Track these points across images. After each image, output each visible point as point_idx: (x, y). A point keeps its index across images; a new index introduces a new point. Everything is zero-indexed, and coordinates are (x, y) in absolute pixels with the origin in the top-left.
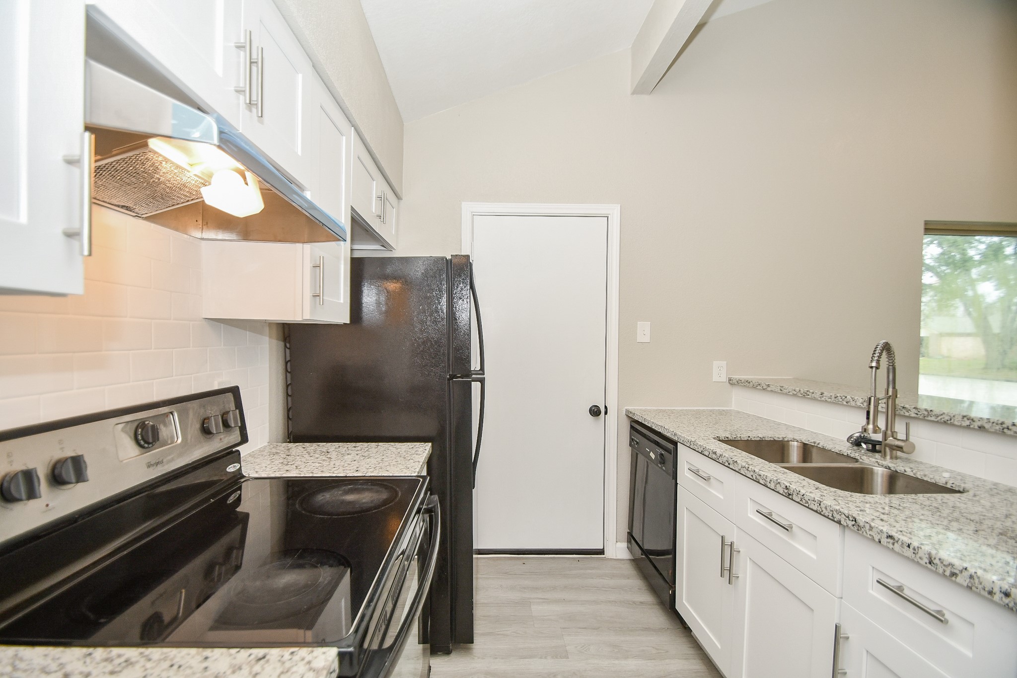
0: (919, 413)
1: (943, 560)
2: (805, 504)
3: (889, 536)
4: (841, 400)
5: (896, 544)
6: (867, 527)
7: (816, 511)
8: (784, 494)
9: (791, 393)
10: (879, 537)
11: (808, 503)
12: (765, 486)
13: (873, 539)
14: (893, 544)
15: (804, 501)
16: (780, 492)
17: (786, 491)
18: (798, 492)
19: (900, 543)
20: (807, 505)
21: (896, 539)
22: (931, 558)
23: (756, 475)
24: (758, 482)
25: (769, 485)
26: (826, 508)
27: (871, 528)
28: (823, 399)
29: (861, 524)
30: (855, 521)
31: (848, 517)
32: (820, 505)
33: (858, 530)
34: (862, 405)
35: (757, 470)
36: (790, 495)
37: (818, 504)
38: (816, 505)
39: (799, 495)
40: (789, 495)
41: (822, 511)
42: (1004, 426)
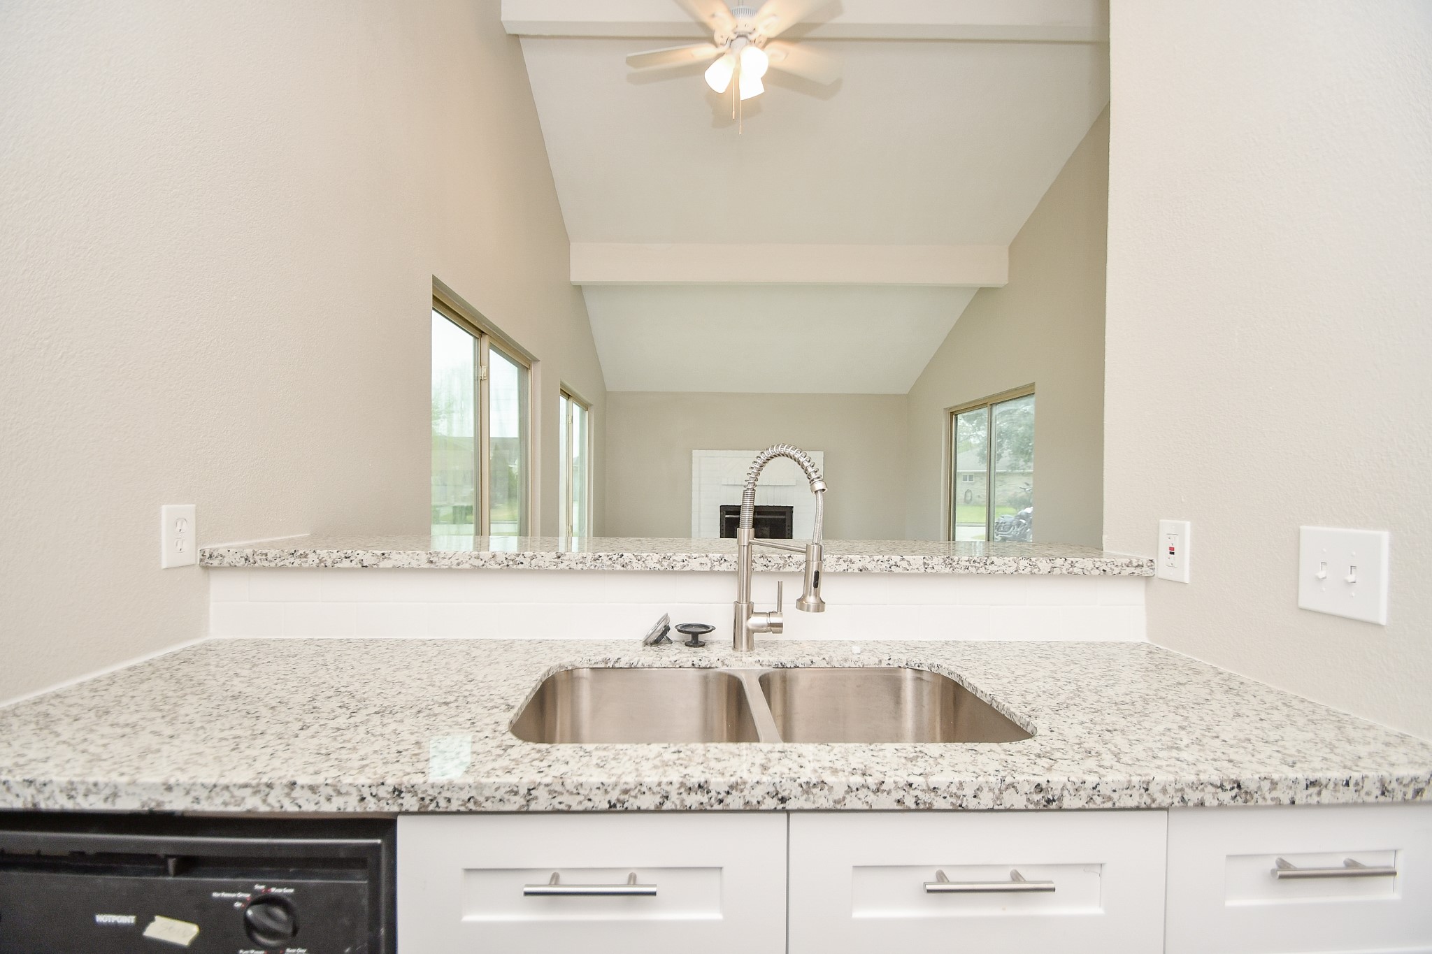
0: (769, 564)
1: (1403, 778)
2: (1101, 806)
3: (1311, 783)
4: (610, 562)
5: (1324, 792)
6: (1266, 785)
7: (1138, 809)
8: (1031, 807)
9: (467, 566)
10: (1291, 793)
11: (1110, 798)
12: (961, 809)
13: (1278, 804)
14: (1319, 793)
15: (1098, 800)
16: (1016, 807)
17: (1037, 797)
18: (1078, 784)
19: (1331, 786)
20: (1109, 805)
21: (1324, 782)
22: (1383, 785)
23: (917, 793)
24: (930, 810)
25: (972, 804)
26: (1164, 791)
27: (1274, 784)
28: (561, 566)
29: (1252, 787)
30: (1239, 786)
31: (1222, 787)
32: (1147, 790)
33: (1246, 801)
34: (658, 566)
35: (917, 780)
36: (1054, 800)
37: (1143, 791)
38: (1136, 793)
39: (1082, 793)
40: (1049, 801)
41: (1154, 801)
42: (891, 562)
